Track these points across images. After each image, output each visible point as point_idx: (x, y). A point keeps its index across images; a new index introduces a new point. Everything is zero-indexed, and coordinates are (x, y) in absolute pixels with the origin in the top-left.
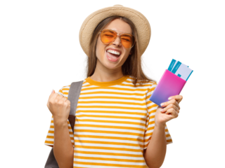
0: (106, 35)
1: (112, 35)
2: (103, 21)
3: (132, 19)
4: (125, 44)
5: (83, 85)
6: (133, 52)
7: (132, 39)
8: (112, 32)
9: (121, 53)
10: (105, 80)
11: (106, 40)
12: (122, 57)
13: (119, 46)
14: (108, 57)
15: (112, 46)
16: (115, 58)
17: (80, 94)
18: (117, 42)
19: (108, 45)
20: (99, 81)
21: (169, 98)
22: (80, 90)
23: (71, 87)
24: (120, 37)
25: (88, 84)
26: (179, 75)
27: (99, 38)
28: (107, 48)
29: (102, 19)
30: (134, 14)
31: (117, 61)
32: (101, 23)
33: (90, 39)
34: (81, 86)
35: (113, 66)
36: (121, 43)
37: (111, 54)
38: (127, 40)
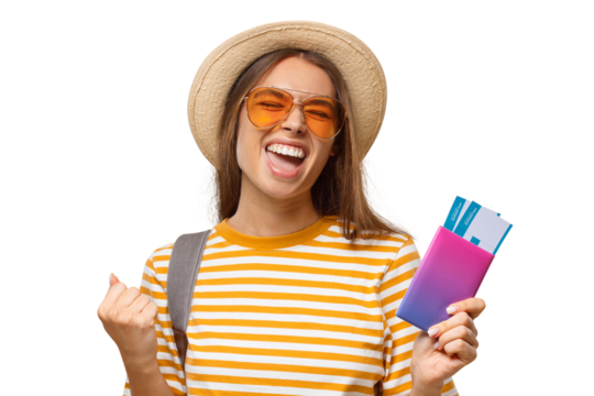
0: (263, 104)
1: (279, 102)
2: (251, 64)
3: (332, 55)
4: (317, 126)
5: (209, 243)
6: (340, 148)
7: (336, 111)
8: (278, 94)
9: (306, 153)
10: (266, 233)
11: (265, 117)
12: (310, 163)
13: (300, 133)
14: (270, 164)
15: (280, 135)
16: (289, 168)
17: (198, 270)
18: (294, 120)
19: (268, 132)
20: (250, 234)
21: (450, 309)
22: (200, 258)
23: (176, 250)
24: (302, 107)
25: (220, 239)
26: (475, 240)
27: (244, 112)
28: (268, 139)
29: (248, 60)
30: (336, 42)
31: (296, 177)
32: (246, 70)
33: (218, 119)
34: (203, 247)
35: (286, 190)
36: (305, 123)
37: (280, 156)
38: (323, 115)
